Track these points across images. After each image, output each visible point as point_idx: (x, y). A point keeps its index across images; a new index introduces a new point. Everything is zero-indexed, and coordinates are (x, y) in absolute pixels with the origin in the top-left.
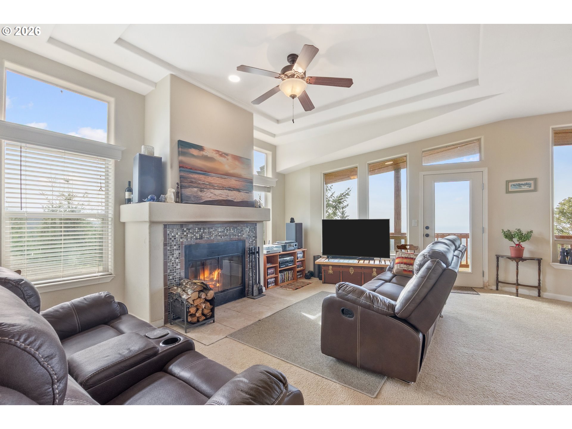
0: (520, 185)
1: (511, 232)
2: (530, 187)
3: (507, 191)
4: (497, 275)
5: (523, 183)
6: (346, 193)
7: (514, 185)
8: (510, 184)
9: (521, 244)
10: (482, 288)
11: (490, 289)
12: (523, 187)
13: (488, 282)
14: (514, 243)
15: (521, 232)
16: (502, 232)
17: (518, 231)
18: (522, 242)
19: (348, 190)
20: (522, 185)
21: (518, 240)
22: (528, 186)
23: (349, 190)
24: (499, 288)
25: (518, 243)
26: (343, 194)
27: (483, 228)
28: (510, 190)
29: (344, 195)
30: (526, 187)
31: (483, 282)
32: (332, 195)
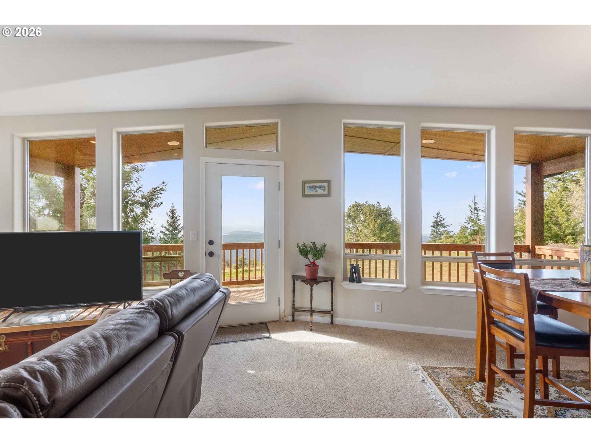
0: (315, 187)
1: (306, 246)
2: (324, 190)
3: (304, 194)
4: (294, 301)
5: (318, 185)
6: (160, 188)
7: (309, 187)
8: (307, 185)
9: (315, 262)
10: (277, 321)
11: (286, 321)
12: (318, 190)
13: (284, 312)
14: (310, 260)
15: (315, 246)
16: (297, 247)
17: (313, 244)
18: (317, 260)
19: (163, 184)
20: (317, 188)
21: (313, 257)
22: (323, 190)
23: (165, 185)
24: (296, 317)
25: (312, 261)
26: (156, 189)
27: (279, 241)
28: (306, 193)
29: (158, 190)
30: (320, 190)
31: (279, 312)
32: (138, 189)
